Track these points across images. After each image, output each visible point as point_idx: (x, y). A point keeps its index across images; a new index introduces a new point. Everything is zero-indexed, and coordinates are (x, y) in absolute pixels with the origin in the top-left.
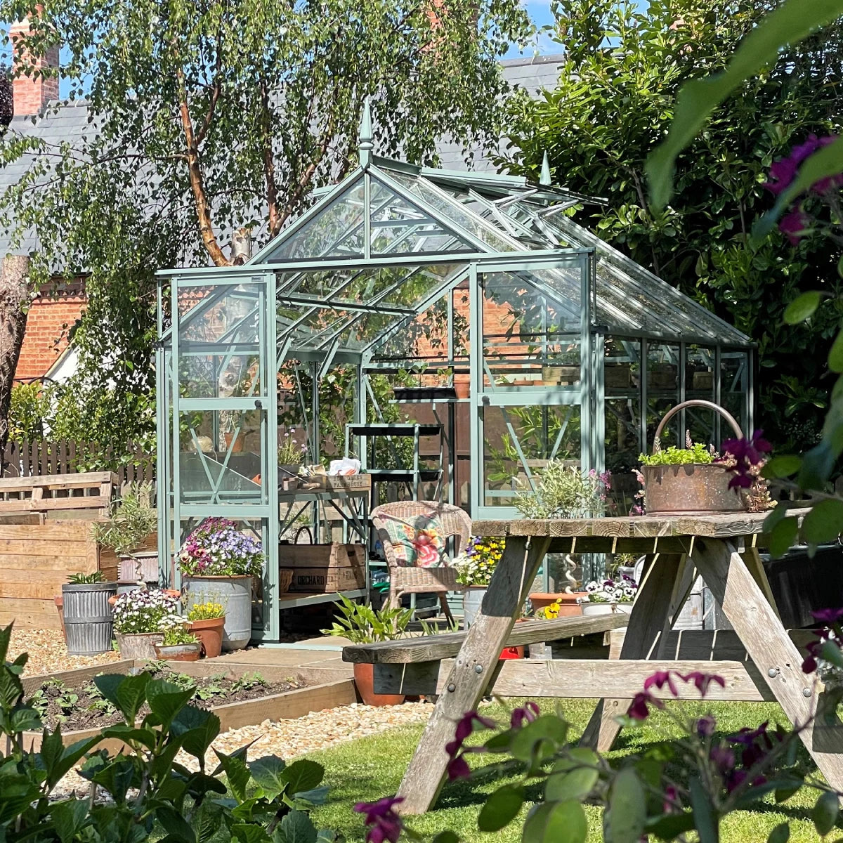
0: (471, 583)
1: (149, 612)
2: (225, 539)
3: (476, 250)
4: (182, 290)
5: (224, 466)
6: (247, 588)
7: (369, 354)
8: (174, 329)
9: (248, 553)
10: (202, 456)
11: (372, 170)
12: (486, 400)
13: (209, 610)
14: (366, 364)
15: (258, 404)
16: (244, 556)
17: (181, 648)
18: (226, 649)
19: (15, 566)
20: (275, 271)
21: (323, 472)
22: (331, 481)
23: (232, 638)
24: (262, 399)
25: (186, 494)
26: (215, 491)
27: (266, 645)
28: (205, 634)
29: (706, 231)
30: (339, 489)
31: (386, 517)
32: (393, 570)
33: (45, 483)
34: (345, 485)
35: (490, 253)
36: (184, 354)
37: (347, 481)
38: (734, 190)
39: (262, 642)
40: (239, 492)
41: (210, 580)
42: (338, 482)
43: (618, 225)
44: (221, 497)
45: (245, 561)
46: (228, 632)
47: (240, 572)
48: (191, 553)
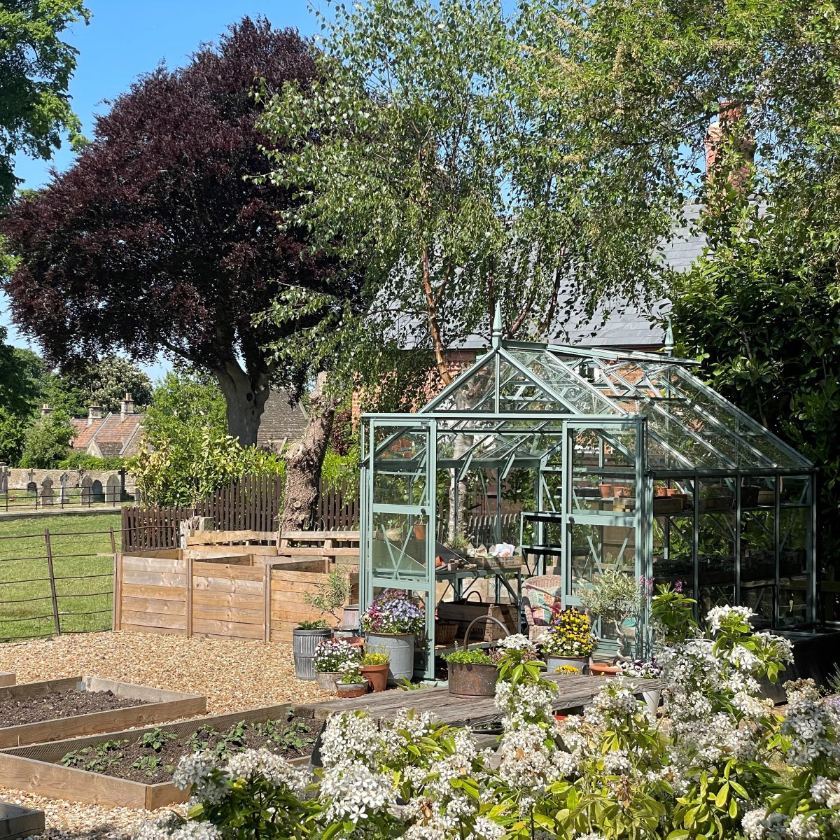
0: (550, 654)
1: (337, 658)
2: (396, 607)
3: (569, 412)
4: (377, 428)
5: (403, 552)
6: (408, 642)
7: (544, 461)
8: (371, 455)
9: (410, 618)
10: (388, 543)
11: (502, 351)
12: (572, 520)
13: (376, 658)
14: (543, 468)
15: (423, 511)
16: (406, 620)
17: (351, 686)
18: (390, 685)
19: (296, 600)
20: (436, 419)
21: (485, 554)
22: (489, 562)
23: (396, 677)
24: (425, 508)
25: (379, 570)
26: (396, 570)
27: (426, 682)
28: (373, 676)
29: (797, 378)
30: (495, 567)
31: (531, 587)
32: (531, 628)
33: (333, 537)
34: (500, 564)
35: (578, 415)
36: (379, 472)
37: (501, 561)
38: (818, 348)
39: (423, 679)
40: (410, 571)
41: (381, 636)
42: (494, 562)
43: (731, 372)
44: (400, 574)
45: (406, 624)
46: (393, 673)
47: (404, 631)
48: (371, 615)
